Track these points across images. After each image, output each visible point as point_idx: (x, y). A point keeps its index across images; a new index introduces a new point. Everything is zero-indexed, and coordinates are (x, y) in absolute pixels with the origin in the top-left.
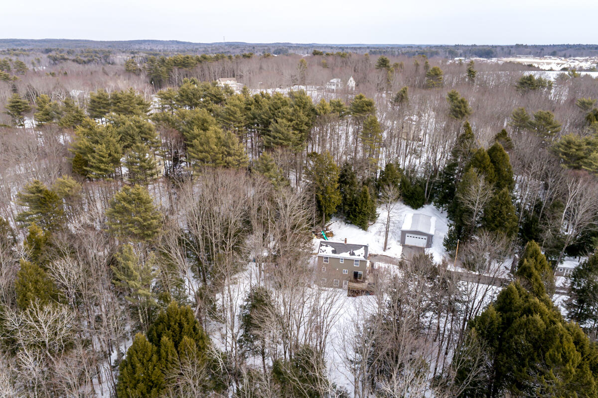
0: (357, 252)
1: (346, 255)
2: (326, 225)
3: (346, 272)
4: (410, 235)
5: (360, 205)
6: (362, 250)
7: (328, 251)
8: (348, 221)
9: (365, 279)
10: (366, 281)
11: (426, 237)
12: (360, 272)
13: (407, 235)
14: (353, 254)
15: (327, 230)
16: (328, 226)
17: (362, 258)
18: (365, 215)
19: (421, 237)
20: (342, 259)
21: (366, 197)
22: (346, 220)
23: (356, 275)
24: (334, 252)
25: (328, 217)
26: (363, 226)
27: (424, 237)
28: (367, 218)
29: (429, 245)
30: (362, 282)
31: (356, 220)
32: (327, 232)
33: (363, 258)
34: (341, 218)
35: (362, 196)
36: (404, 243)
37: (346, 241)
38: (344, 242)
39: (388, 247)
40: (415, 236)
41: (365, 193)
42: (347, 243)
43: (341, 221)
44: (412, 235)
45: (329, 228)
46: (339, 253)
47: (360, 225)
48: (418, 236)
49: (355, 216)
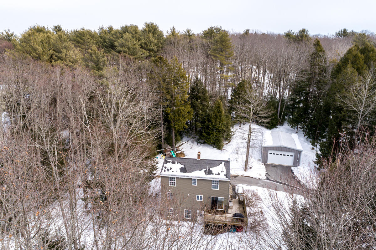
0: (214, 170)
1: (200, 174)
2: (177, 146)
3: (200, 198)
4: (272, 152)
5: (213, 120)
6: (222, 167)
7: (175, 169)
8: (201, 141)
9: (228, 207)
10: (229, 211)
11: (292, 154)
12: (220, 198)
13: (270, 152)
14: (210, 172)
15: (177, 150)
16: (179, 146)
17: (222, 177)
18: (219, 131)
19: (286, 153)
20: (194, 180)
21: (220, 112)
22: (198, 139)
23: (215, 202)
24: (183, 170)
25: (179, 137)
26: (218, 145)
27: (290, 154)
28: (221, 135)
29: (296, 163)
30: (224, 212)
31: (209, 138)
32: (178, 152)
33: (225, 177)
34: (193, 138)
35: (216, 111)
36: (266, 162)
37: (199, 156)
38: (196, 157)
39: (249, 166)
40: (279, 153)
41: (219, 107)
42: (202, 158)
43: (193, 142)
44: (276, 152)
45: (180, 148)
46: (190, 172)
47: (214, 144)
48: (283, 153)
49: (209, 134)
